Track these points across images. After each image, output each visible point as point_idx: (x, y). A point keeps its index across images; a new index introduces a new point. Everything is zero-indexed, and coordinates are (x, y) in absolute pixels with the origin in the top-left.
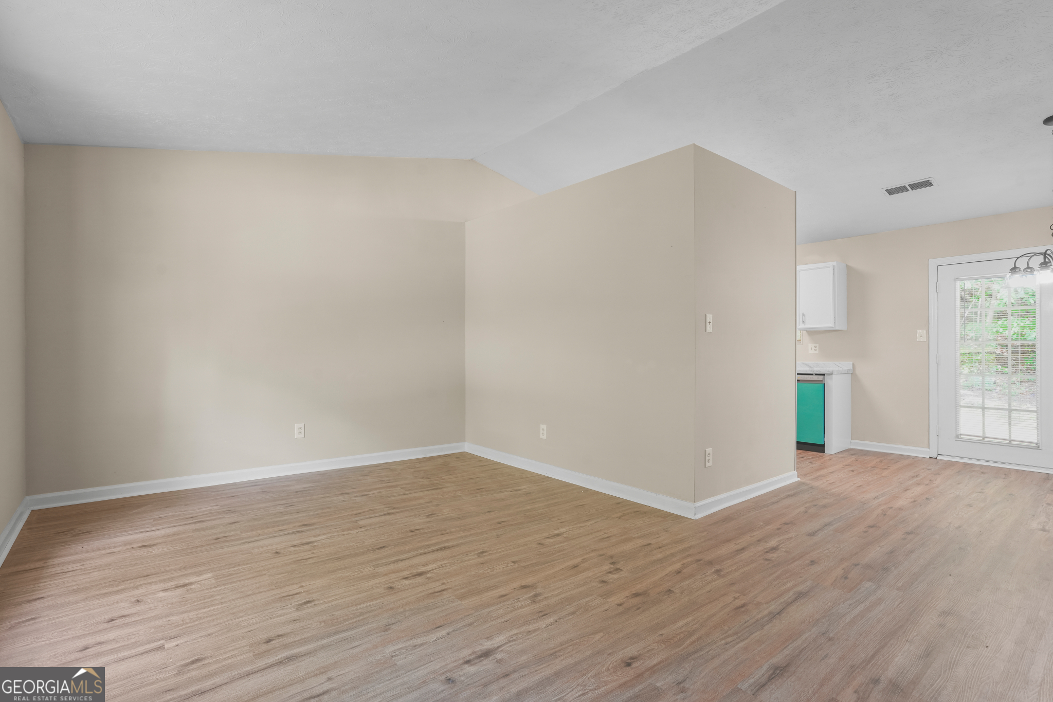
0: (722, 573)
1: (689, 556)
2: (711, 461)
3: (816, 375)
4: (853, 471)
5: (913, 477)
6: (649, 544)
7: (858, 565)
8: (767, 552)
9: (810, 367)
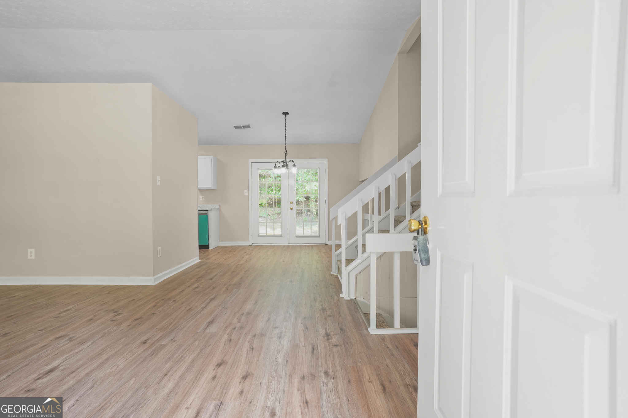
0: (176, 301)
1: (157, 299)
2: (160, 254)
3: (204, 211)
4: (222, 254)
5: (245, 253)
6: (133, 300)
7: (231, 285)
8: (194, 289)
9: (201, 208)
